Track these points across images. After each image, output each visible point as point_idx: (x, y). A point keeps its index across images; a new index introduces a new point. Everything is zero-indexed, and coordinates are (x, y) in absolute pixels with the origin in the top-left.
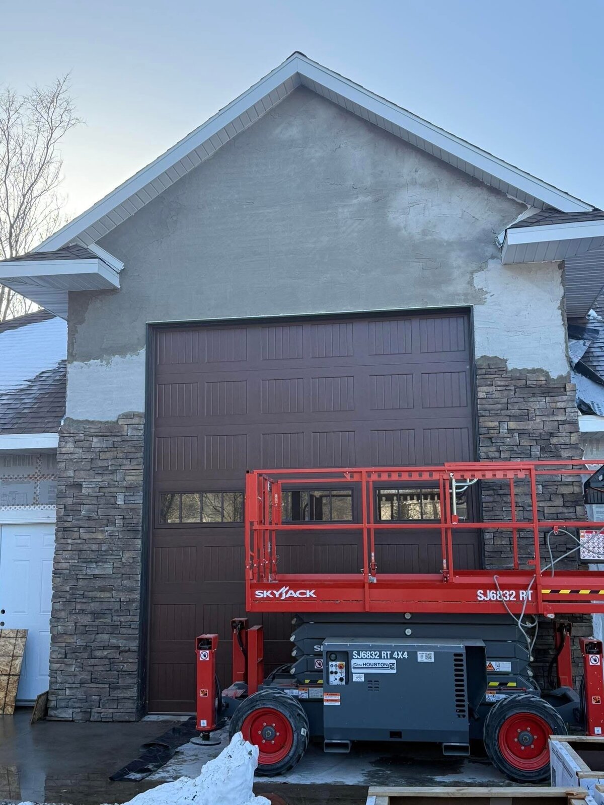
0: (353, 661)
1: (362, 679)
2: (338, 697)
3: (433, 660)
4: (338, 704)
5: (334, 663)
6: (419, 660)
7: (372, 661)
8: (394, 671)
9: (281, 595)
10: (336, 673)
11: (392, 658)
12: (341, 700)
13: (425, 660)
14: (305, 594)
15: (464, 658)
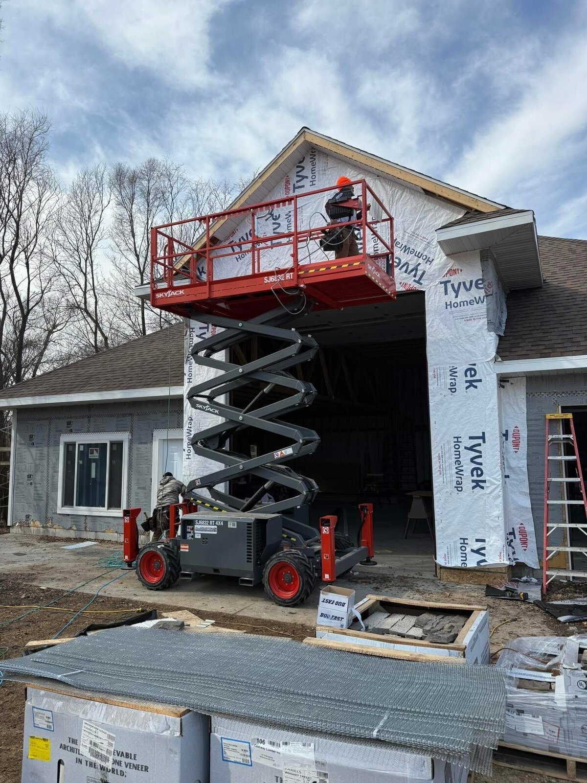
0: (196, 526)
1: (200, 537)
2: (188, 547)
3: (236, 527)
4: (187, 551)
5: (189, 527)
6: (229, 526)
7: (205, 526)
8: (216, 533)
9: (168, 295)
10: (190, 533)
11: (215, 525)
12: (189, 549)
13: (232, 527)
14: (179, 292)
15: (252, 526)
